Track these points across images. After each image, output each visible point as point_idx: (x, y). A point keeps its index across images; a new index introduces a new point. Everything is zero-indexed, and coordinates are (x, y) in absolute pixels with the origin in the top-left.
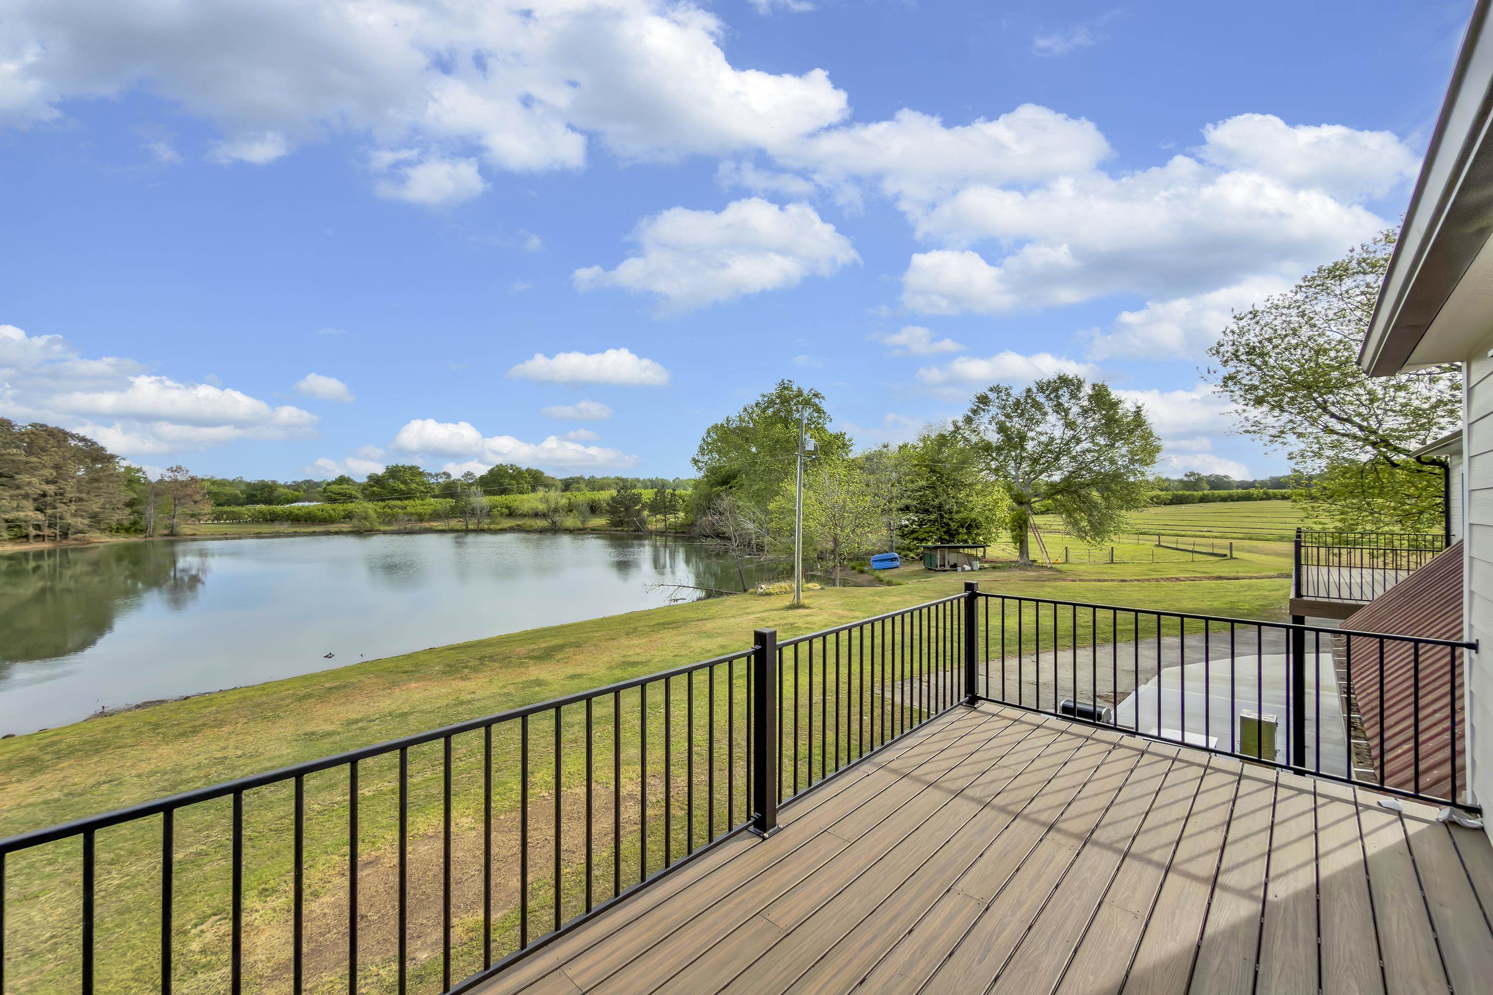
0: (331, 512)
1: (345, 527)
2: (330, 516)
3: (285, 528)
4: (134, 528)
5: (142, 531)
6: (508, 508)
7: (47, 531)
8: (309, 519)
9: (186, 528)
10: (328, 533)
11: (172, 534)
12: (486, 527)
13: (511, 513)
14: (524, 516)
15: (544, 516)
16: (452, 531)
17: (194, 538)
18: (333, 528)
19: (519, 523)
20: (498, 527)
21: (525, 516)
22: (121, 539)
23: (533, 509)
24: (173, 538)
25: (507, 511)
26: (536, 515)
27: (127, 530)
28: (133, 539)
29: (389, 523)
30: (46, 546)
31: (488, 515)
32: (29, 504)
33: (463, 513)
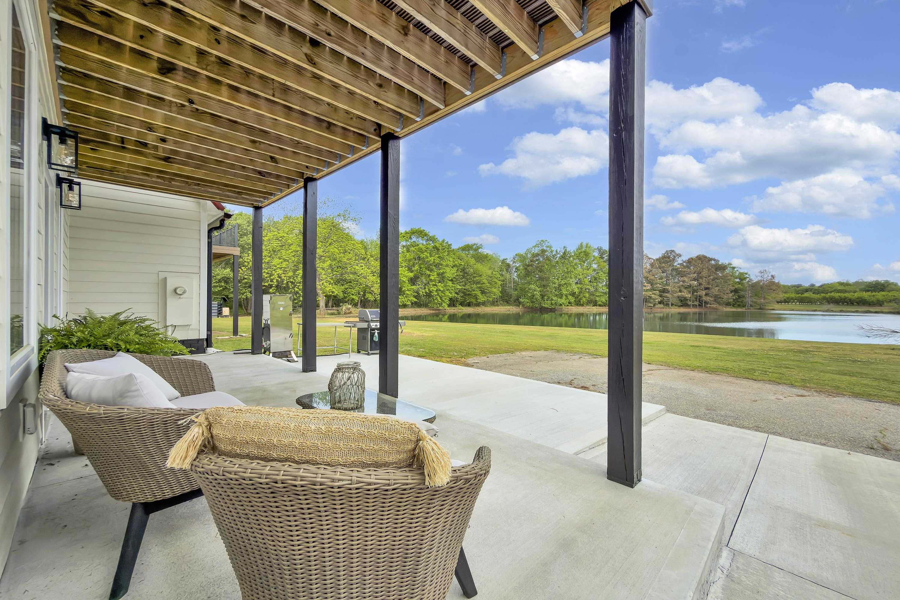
5: (743, 306)
7: (696, 303)
11: (761, 308)
22: (731, 309)
28: (741, 310)
30: (696, 310)
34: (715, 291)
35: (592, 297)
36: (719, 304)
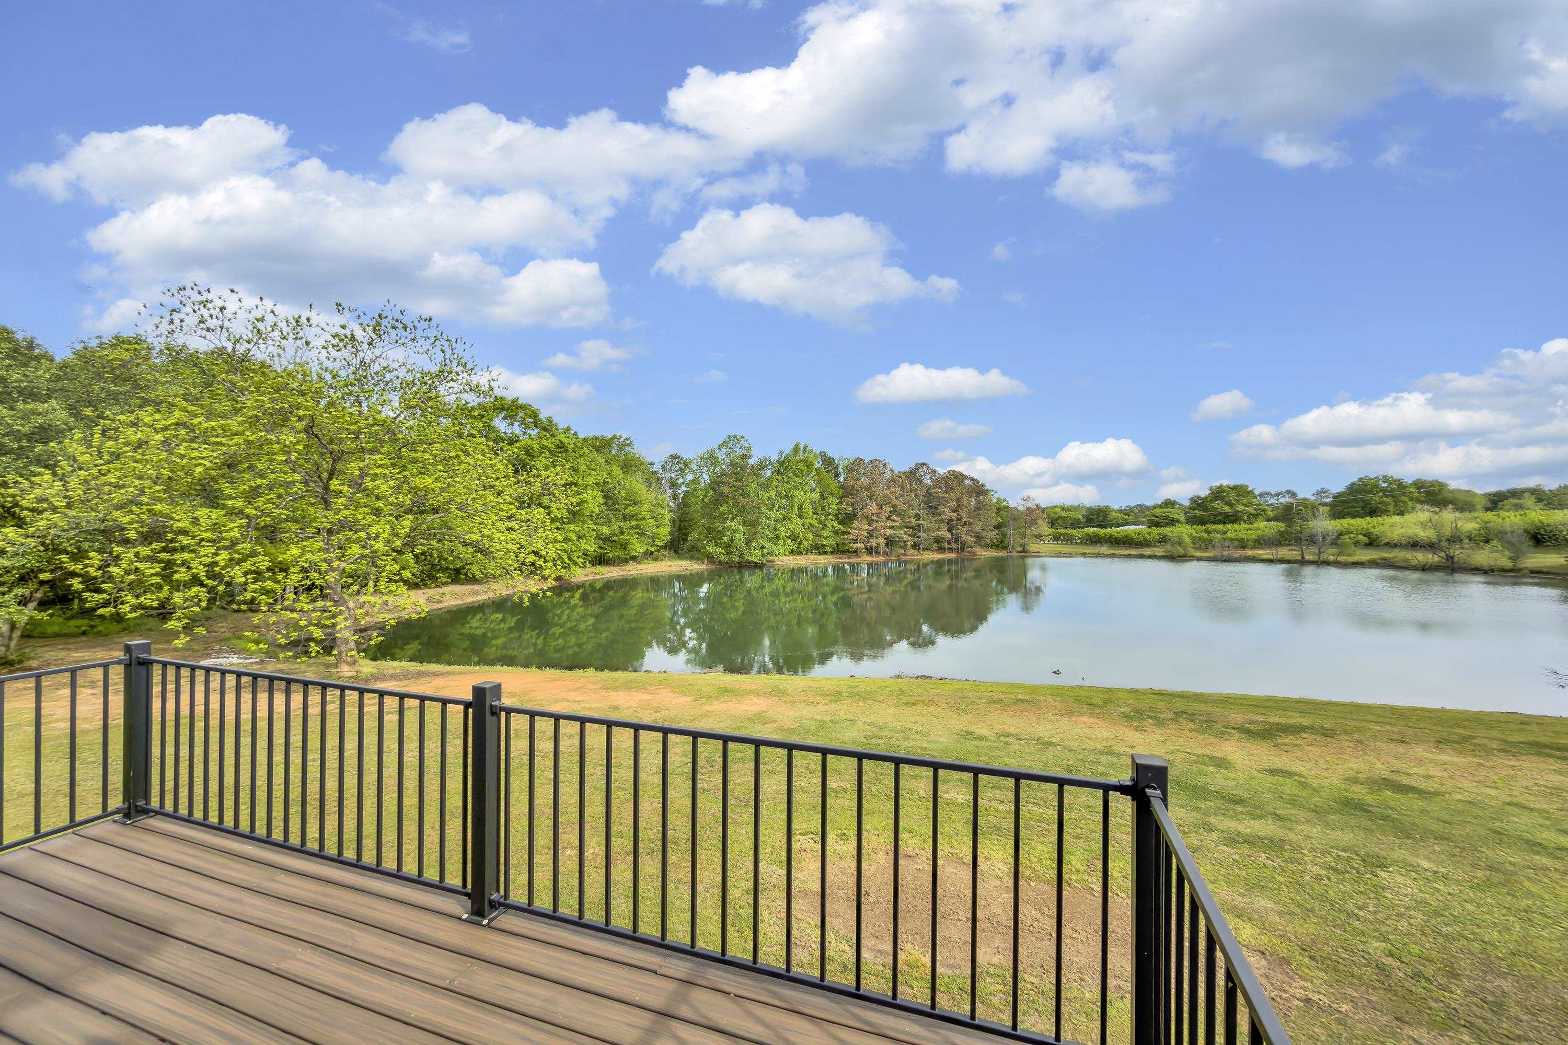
0: (1147, 535)
1: (1159, 551)
2: (1145, 540)
3: (1104, 549)
4: (1001, 545)
5: (1005, 548)
6: (1367, 535)
7: (954, 546)
8: (1127, 542)
9: (1033, 547)
10: (1142, 556)
11: (1024, 551)
12: (1332, 558)
13: (1372, 542)
14: (1391, 545)
15: (1431, 546)
16: (1282, 561)
17: (1037, 554)
18: (1147, 551)
19: (1385, 555)
20: (1350, 559)
21: (1395, 546)
22: (992, 554)
23: (1410, 537)
24: (1023, 554)
25: (1366, 540)
26: (1415, 545)
27: (997, 547)
28: (1001, 554)
29: (1206, 549)
30: (952, 556)
31: (1334, 543)
32: (944, 527)
33: (1298, 540)
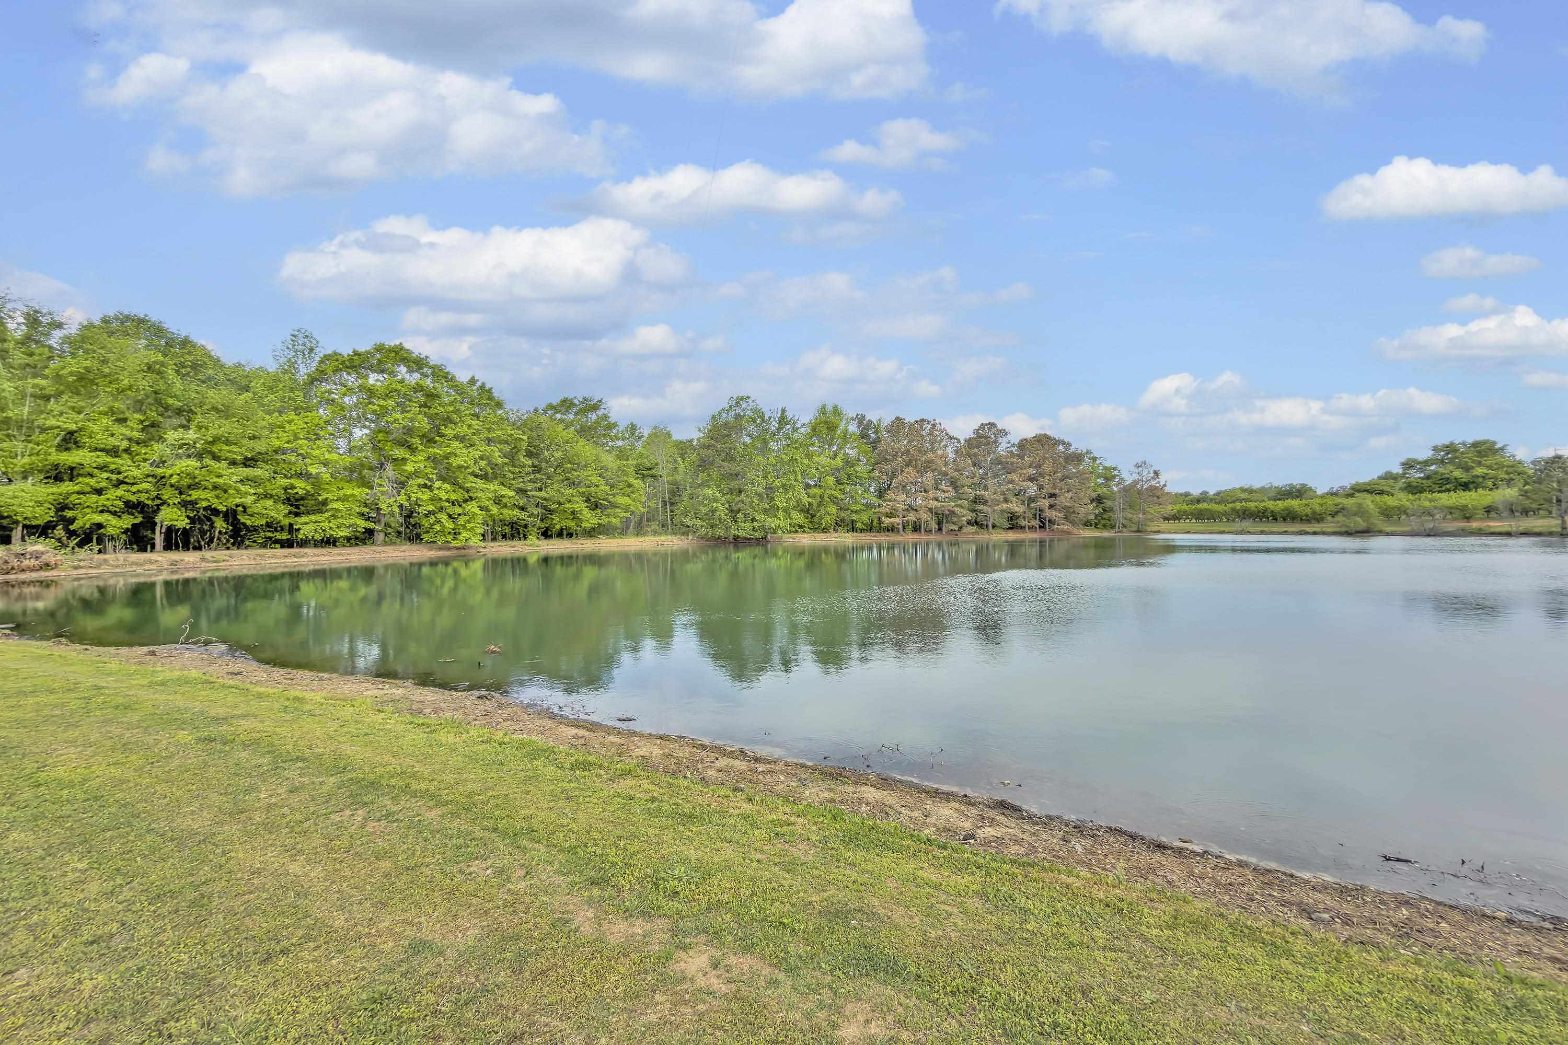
0: (1317, 507)
1: (1331, 526)
4: (1102, 522)
5: (1111, 526)
7: (1032, 522)
9: (1152, 526)
10: (1304, 533)
11: (1139, 530)
18: (1313, 527)
27: (1097, 524)
28: (1107, 533)
30: (1036, 535)
34: (1064, 500)
35: (843, 514)
36: (1073, 523)
